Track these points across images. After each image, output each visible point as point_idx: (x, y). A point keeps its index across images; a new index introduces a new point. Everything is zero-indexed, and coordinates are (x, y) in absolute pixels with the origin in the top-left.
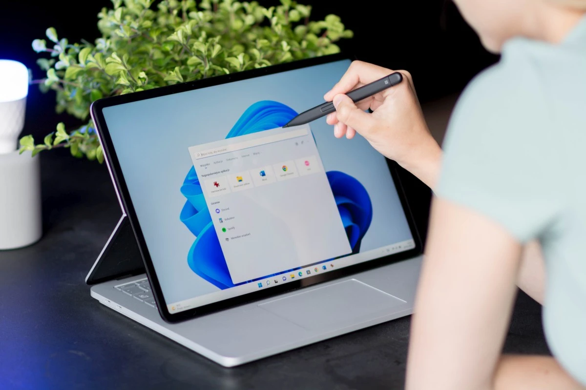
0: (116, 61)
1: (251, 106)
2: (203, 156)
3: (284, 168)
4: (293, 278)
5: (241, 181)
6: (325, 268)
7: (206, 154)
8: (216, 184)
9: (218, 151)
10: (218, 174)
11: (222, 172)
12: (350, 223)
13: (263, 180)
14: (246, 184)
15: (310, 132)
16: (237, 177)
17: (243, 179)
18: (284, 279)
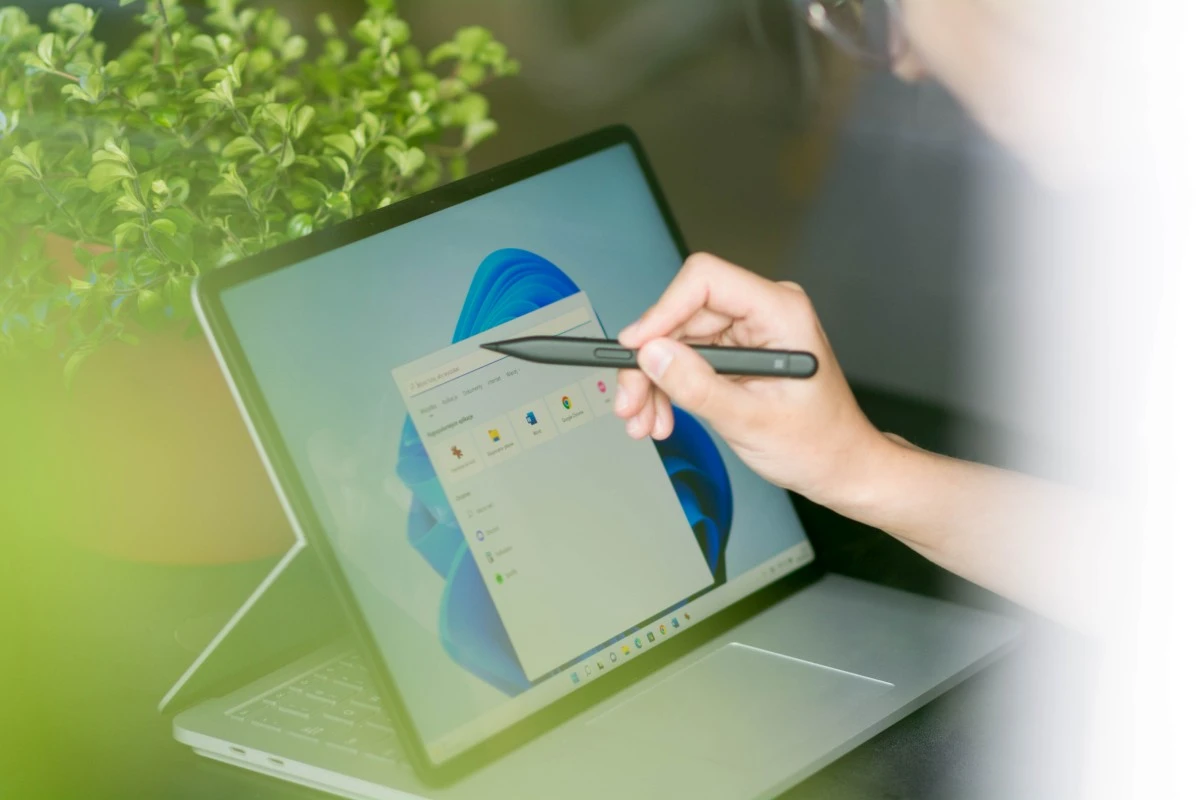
0: (115, 158)
1: (483, 263)
2: (423, 389)
3: (566, 403)
4: (627, 653)
5: (496, 439)
6: (676, 625)
7: (425, 383)
8: (457, 453)
9: (446, 374)
10: (456, 427)
11: (461, 422)
12: (699, 517)
13: (535, 433)
14: (507, 446)
15: (593, 314)
16: (490, 432)
17: (501, 436)
18: (613, 657)
